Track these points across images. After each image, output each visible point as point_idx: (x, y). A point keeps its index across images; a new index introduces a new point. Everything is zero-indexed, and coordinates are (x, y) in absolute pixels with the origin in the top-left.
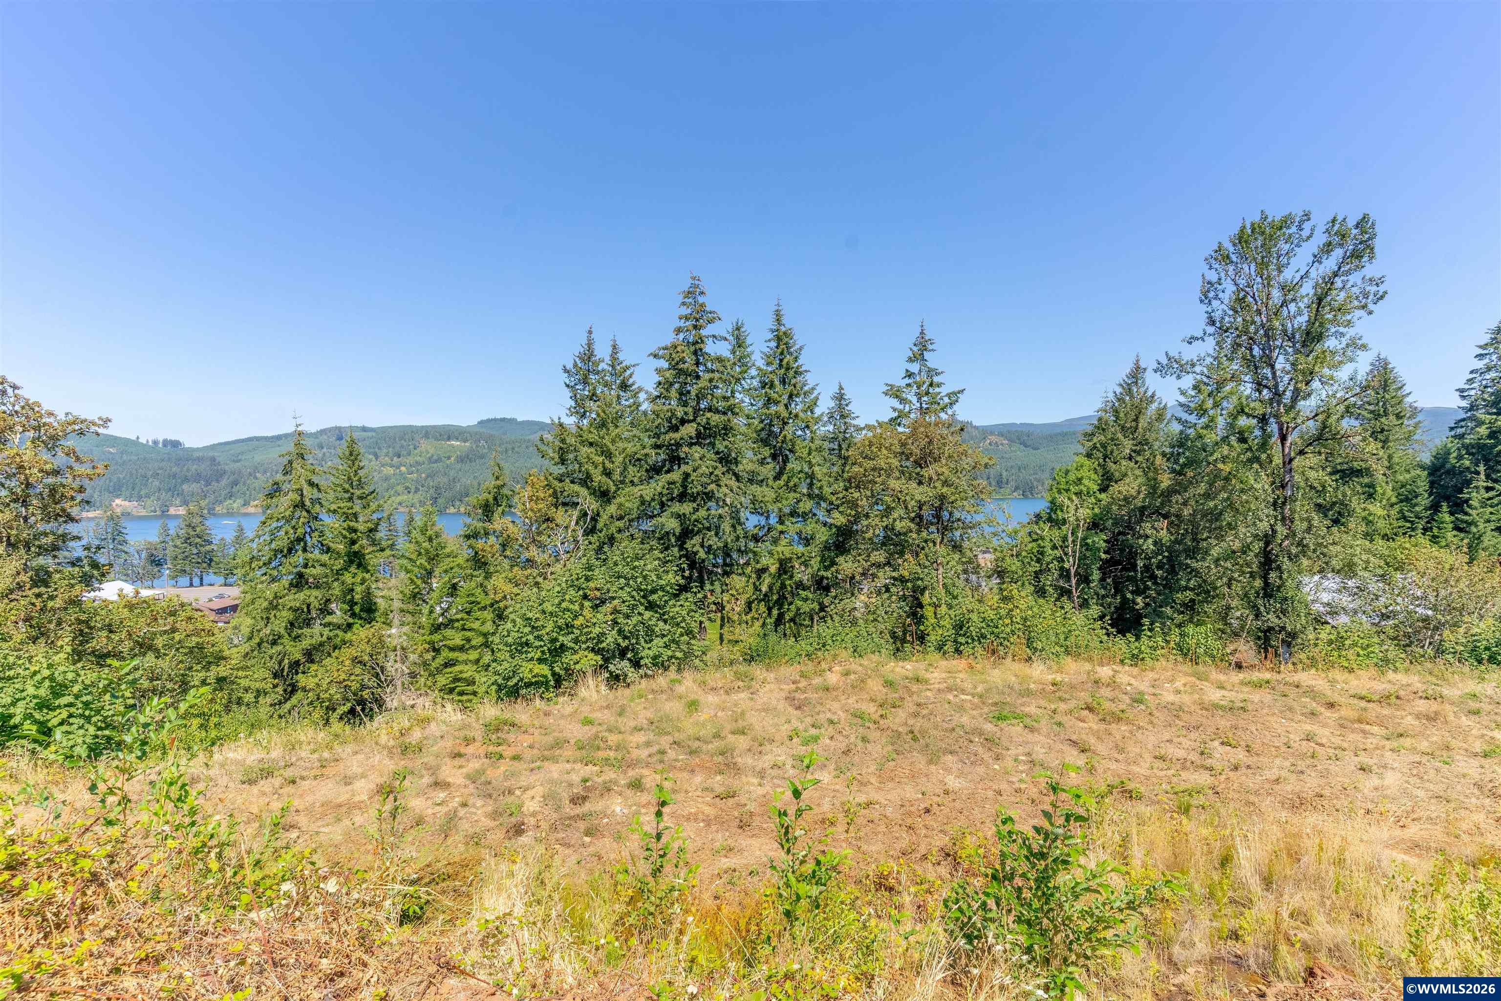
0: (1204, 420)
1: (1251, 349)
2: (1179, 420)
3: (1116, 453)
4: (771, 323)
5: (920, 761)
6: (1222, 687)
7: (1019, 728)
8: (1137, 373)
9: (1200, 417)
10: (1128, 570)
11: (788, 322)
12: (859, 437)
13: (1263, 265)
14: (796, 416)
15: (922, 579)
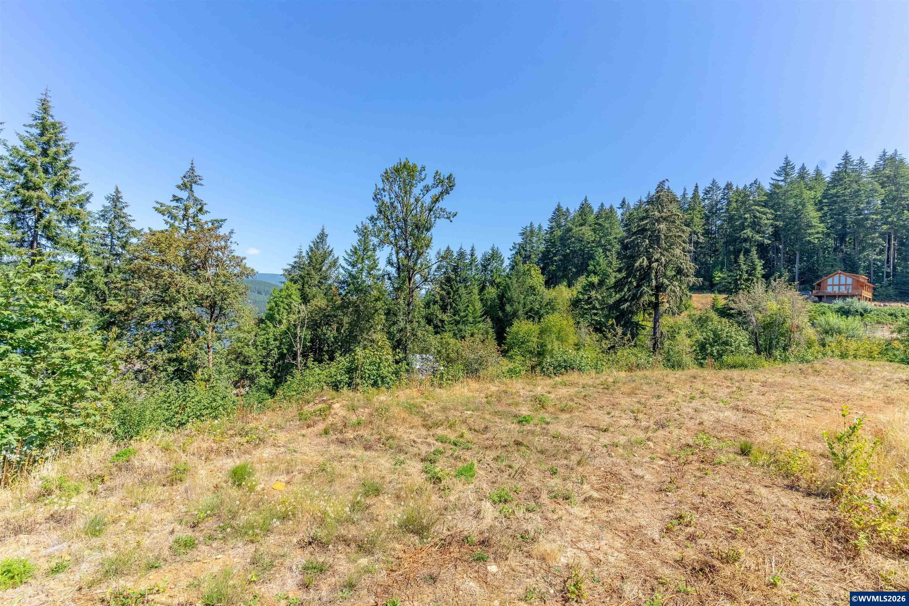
2: (343, 268)
4: (35, 110)
8: (321, 238)
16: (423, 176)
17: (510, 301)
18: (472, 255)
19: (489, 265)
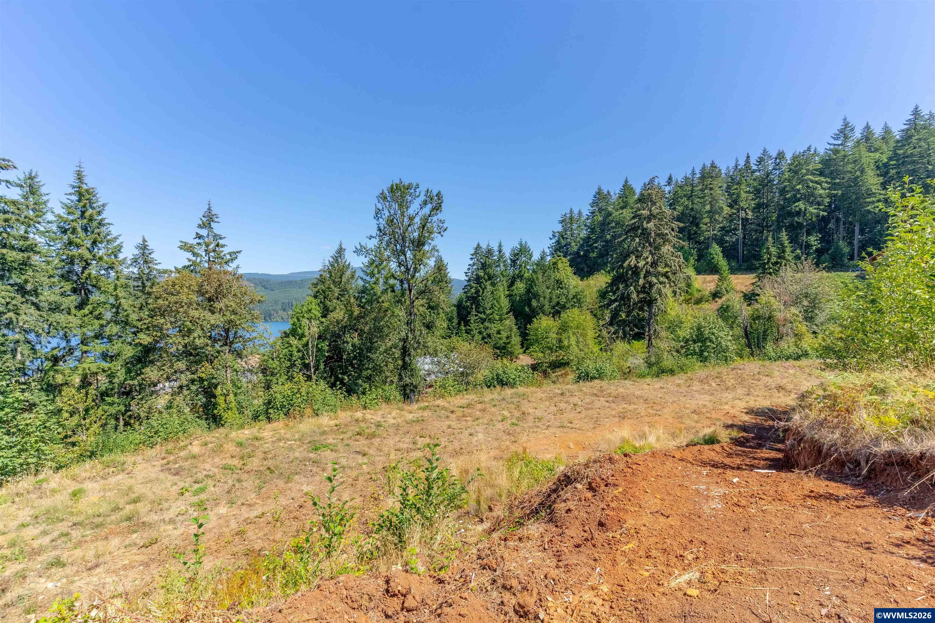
0: (374, 279)
1: (396, 246)
2: (362, 279)
3: (330, 295)
4: (72, 179)
5: (281, 483)
6: (411, 412)
7: (329, 451)
8: (340, 251)
9: (371, 278)
10: (338, 362)
11: (90, 182)
12: (162, 280)
13: (401, 206)
14: (101, 259)
15: (215, 378)
16: (417, 194)
17: (536, 296)
18: (500, 251)
19: (517, 259)
